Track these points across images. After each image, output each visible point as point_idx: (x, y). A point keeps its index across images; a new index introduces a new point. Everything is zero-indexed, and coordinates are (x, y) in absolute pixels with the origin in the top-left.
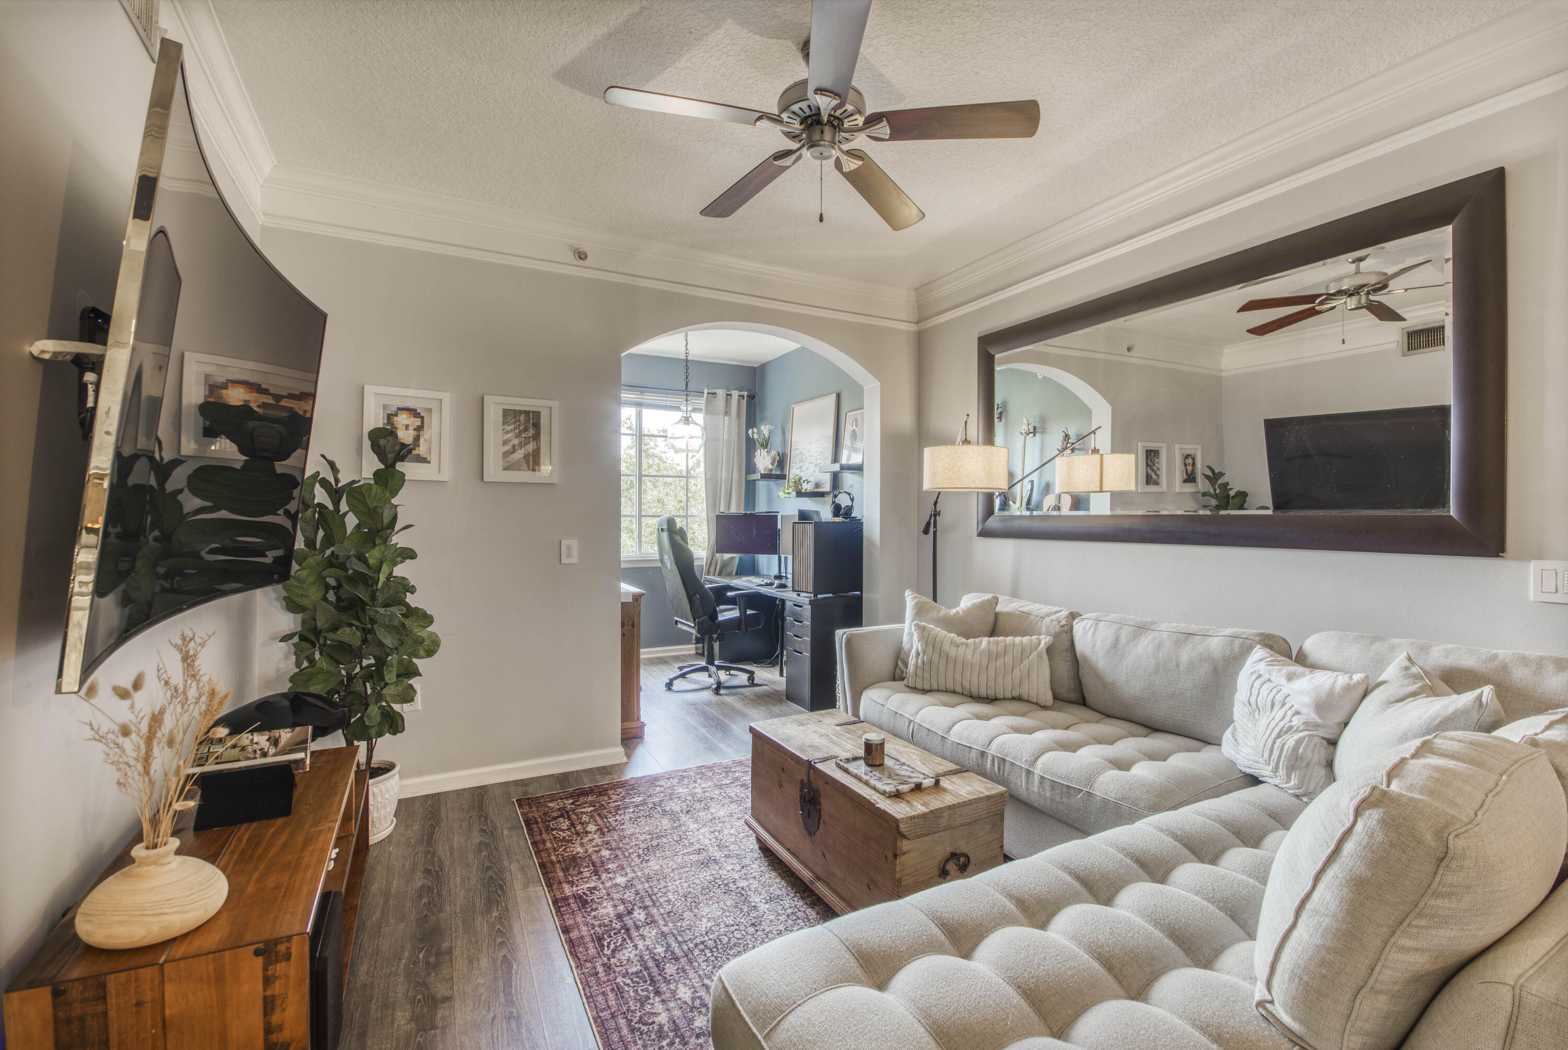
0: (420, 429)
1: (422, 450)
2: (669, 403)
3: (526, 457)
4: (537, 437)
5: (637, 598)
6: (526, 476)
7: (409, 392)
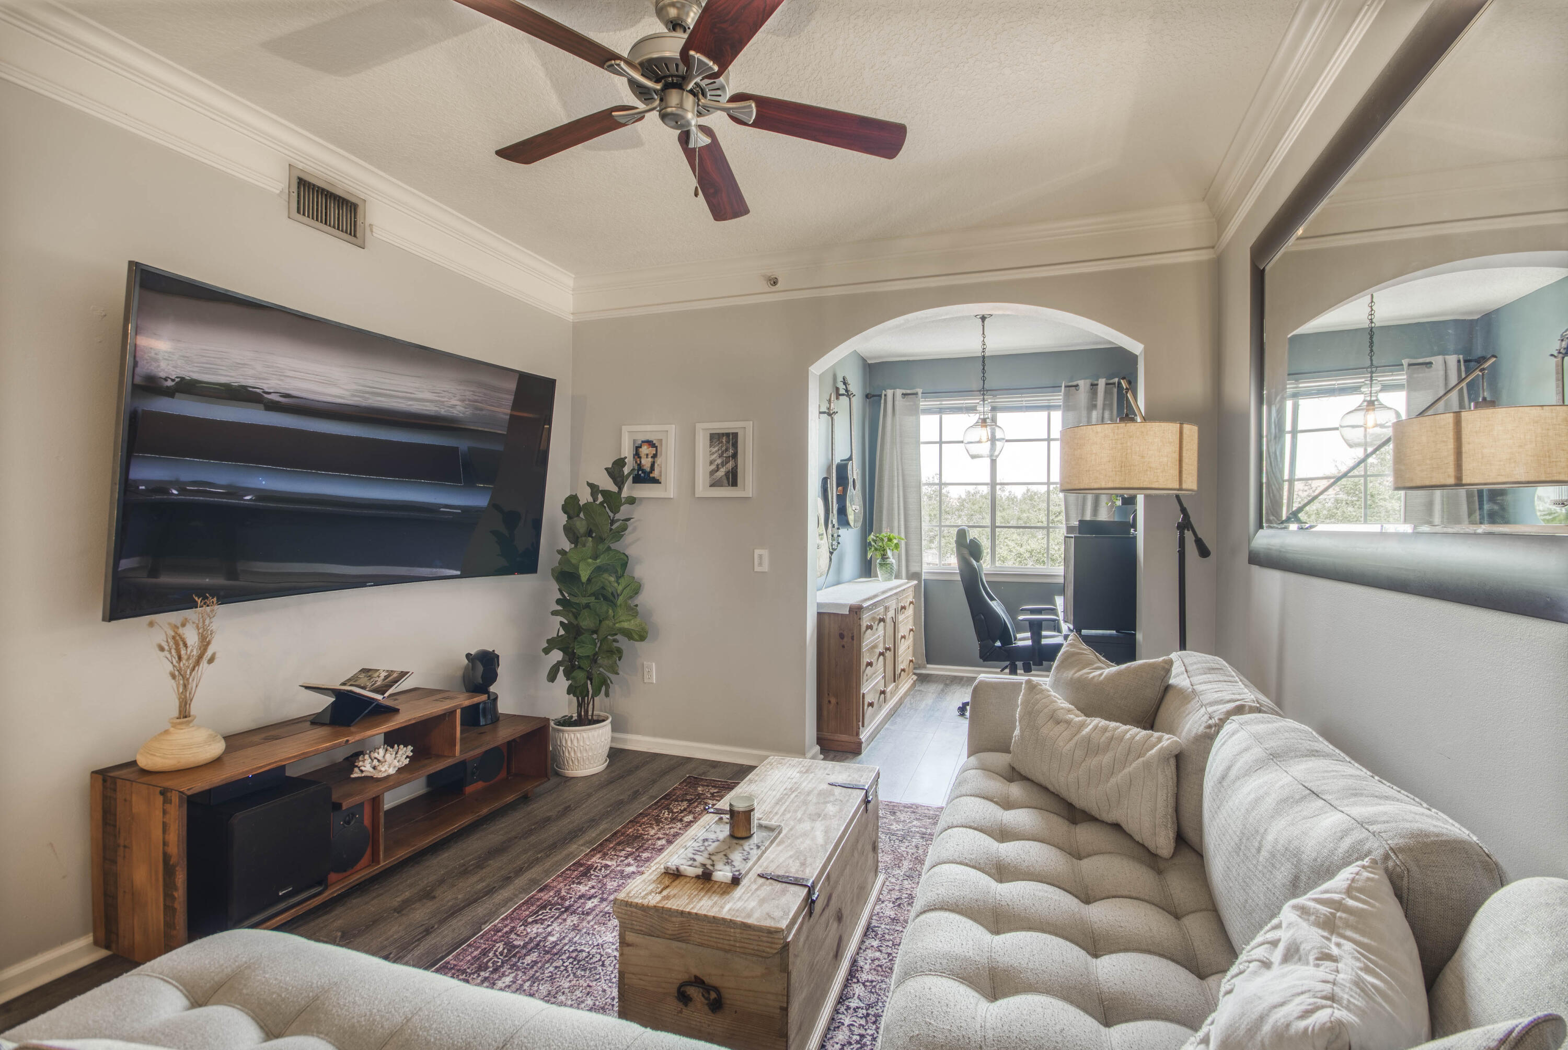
0: (655, 456)
1: (655, 474)
3: (727, 474)
4: (735, 456)
5: (856, 611)
6: (726, 492)
7: (649, 428)
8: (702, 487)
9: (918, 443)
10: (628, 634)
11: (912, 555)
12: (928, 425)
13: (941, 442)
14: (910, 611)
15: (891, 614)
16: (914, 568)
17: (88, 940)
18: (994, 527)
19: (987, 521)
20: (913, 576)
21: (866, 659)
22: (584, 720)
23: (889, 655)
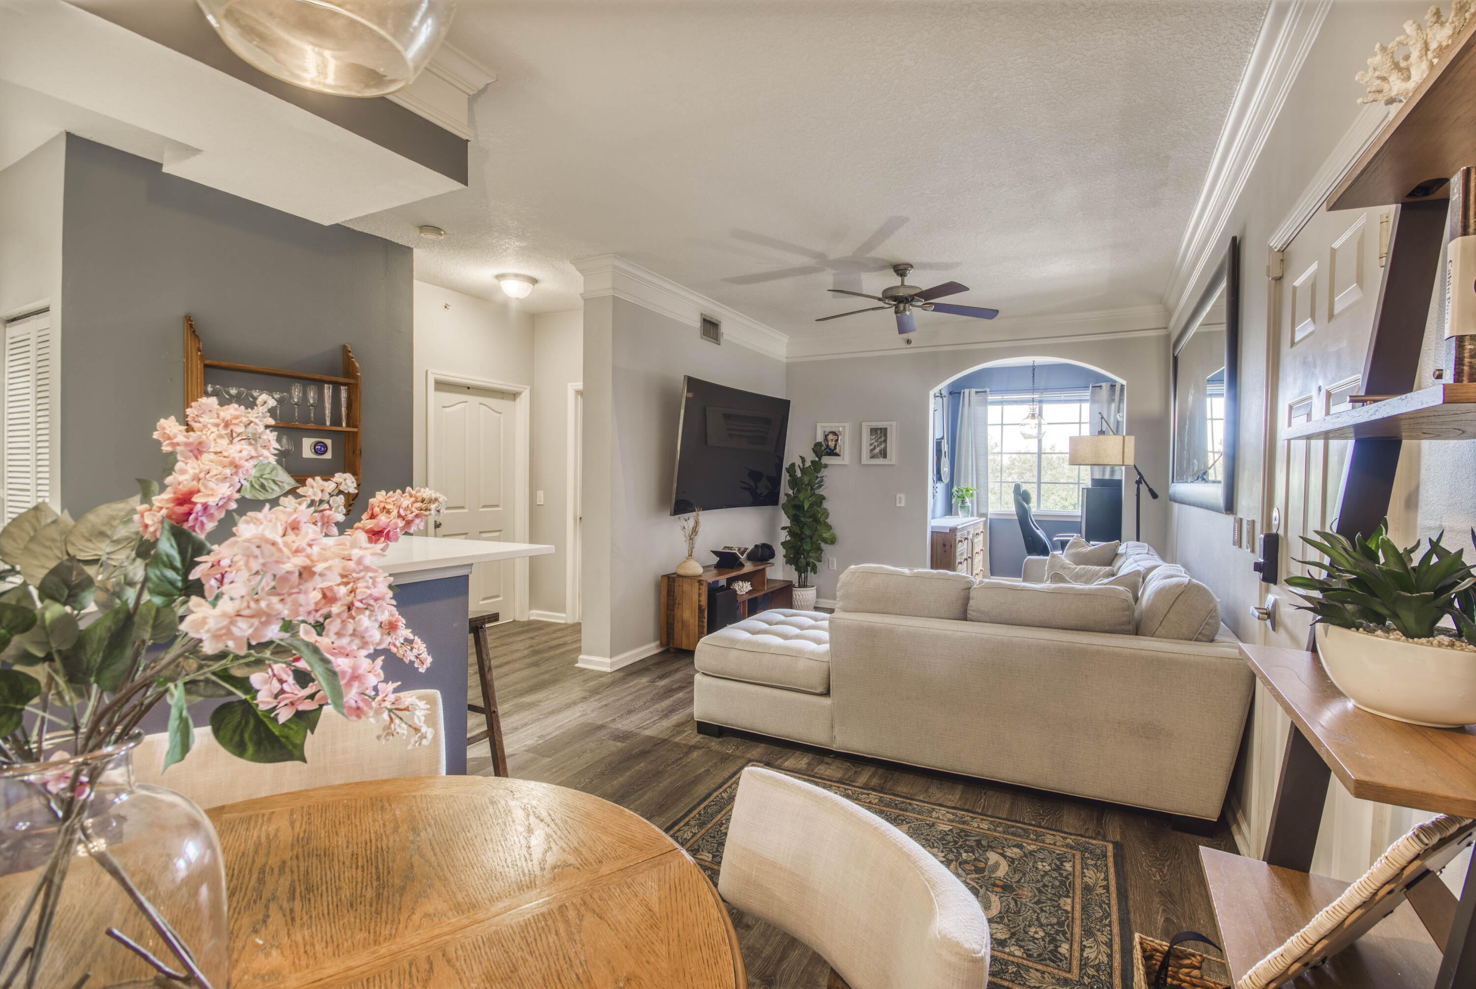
0: (837, 440)
1: (837, 451)
2: (1063, 398)
3: (880, 451)
4: (885, 441)
5: (953, 530)
6: (880, 461)
7: (833, 424)
8: (865, 459)
9: (986, 424)
10: (825, 541)
11: (981, 502)
12: (993, 413)
13: (1002, 425)
14: (981, 537)
15: (970, 537)
16: (982, 511)
17: (653, 645)
18: (1039, 483)
19: (1035, 480)
20: (980, 515)
21: (958, 560)
22: (803, 585)
23: (969, 560)
